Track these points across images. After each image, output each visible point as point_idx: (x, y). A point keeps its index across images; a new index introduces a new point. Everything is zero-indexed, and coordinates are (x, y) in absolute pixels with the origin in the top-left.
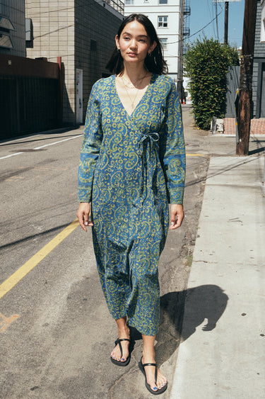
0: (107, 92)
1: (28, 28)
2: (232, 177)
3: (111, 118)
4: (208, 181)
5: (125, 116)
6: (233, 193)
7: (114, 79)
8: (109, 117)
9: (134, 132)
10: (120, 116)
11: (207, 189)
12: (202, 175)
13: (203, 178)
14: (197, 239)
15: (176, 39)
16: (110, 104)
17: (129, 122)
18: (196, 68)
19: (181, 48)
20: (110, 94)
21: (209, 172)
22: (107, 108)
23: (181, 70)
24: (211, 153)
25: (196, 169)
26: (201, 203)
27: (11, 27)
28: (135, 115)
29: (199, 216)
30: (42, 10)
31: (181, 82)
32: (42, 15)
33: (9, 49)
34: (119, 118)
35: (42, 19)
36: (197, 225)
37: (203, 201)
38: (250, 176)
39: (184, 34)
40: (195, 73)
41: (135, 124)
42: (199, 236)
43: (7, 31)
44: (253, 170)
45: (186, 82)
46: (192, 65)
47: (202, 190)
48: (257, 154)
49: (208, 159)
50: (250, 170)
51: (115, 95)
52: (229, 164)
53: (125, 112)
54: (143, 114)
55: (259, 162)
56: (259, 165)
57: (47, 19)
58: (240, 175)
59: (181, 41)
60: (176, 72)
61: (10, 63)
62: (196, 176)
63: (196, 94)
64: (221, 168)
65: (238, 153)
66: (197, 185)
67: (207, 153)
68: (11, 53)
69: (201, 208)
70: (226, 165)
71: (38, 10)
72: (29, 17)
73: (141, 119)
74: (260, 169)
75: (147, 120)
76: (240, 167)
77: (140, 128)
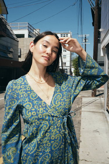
0: (23, 90)
1: (19, 51)
2: (91, 107)
3: (36, 111)
4: (83, 109)
5: (46, 106)
6: (93, 116)
7: (25, 79)
8: (33, 110)
9: (57, 117)
10: (42, 107)
11: (82, 113)
12: (80, 106)
13: (80, 107)
14: (80, 143)
15: (69, 55)
16: (30, 99)
17: (50, 110)
18: (76, 65)
19: (71, 58)
20: (26, 91)
21: (83, 104)
22: (28, 103)
23: (71, 65)
24: (83, 96)
25: (77, 103)
26: (81, 121)
27: (13, 51)
28: (55, 103)
29: (80, 128)
30: (24, 45)
31: (71, 69)
32: (24, 47)
33: (12, 58)
34: (42, 109)
35: (24, 49)
36: (80, 134)
37: (82, 120)
38: (98, 107)
39: (72, 54)
40: (76, 67)
41: (57, 110)
42: (81, 142)
43: (12, 52)
44: (99, 104)
45: (73, 70)
46: (75, 64)
47: (80, 114)
48: (99, 96)
49: (82, 99)
50: (98, 104)
51: (31, 91)
52: (90, 101)
53: (44, 103)
54: (61, 101)
55: (101, 100)
56: (101, 102)
57: (26, 49)
58: (95, 106)
59: (71, 56)
60: (69, 66)
61: (12, 63)
62: (77, 107)
63: (76, 74)
64: (87, 103)
65: (92, 96)
66: (78, 111)
67: (81, 96)
68: (13, 59)
69: (81, 124)
70: (89, 101)
71: (23, 46)
72: (20, 48)
73: (61, 105)
74: (102, 104)
75: (65, 105)
76: (94, 102)
77: (61, 112)
